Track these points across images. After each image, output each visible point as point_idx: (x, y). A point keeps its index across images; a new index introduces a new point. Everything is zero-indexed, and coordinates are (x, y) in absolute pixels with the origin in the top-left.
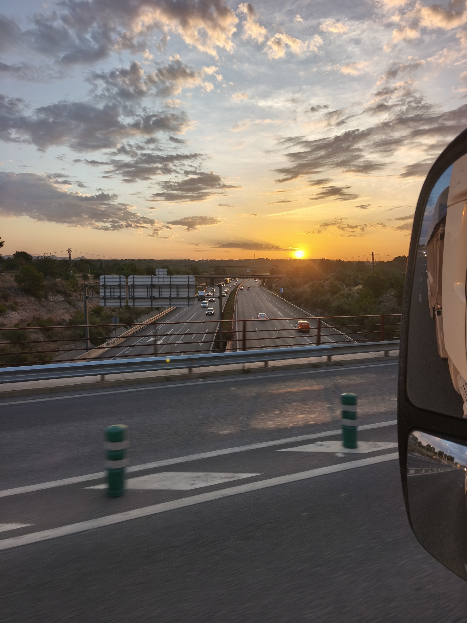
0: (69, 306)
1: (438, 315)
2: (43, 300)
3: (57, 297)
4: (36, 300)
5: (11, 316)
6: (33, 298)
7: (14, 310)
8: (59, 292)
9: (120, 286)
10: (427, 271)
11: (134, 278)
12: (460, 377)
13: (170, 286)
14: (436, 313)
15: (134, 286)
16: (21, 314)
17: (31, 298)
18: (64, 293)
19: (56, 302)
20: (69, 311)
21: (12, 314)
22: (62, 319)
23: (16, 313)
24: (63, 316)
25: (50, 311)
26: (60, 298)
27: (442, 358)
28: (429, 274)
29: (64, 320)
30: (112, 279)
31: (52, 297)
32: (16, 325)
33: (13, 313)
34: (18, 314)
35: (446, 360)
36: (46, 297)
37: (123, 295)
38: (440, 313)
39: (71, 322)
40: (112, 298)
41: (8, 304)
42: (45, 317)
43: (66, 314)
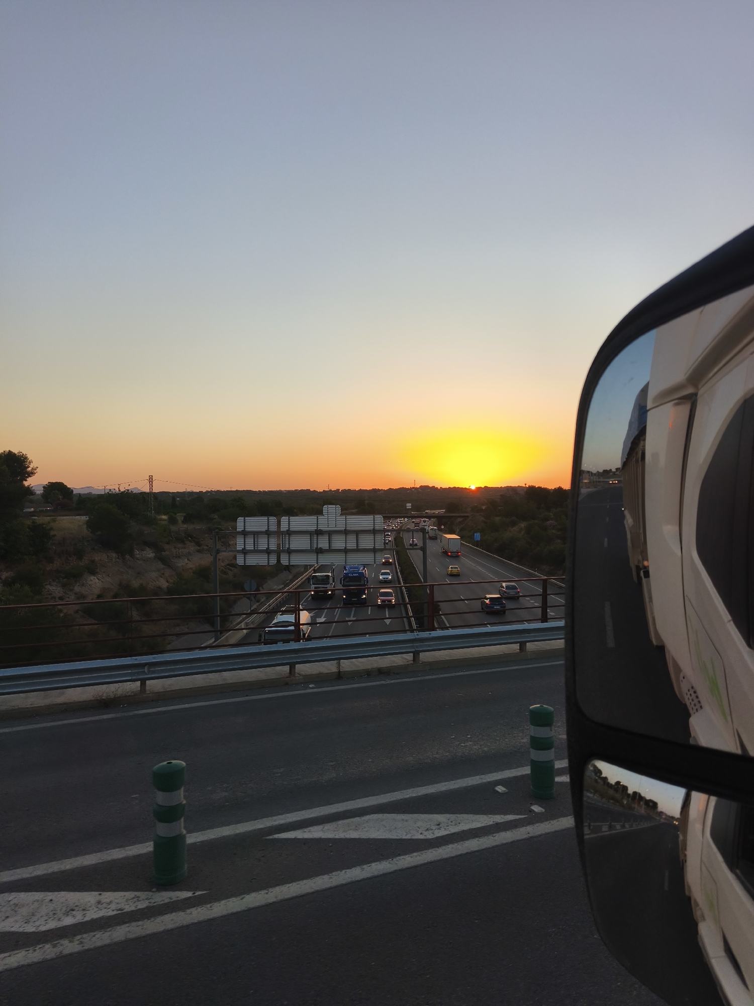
0: (162, 566)
1: (645, 577)
2: (127, 557)
3: (145, 552)
4: (118, 558)
5: (90, 583)
6: (114, 555)
7: (93, 572)
8: (147, 544)
9: (268, 533)
10: (623, 509)
11: (289, 520)
12: (684, 678)
13: (346, 532)
14: (642, 574)
15: (289, 533)
16: (102, 580)
17: (112, 554)
18: (155, 546)
19: (144, 560)
20: (163, 574)
21: (91, 580)
22: (157, 587)
23: (95, 578)
24: (157, 582)
25: (139, 573)
26: (150, 554)
27: (657, 646)
28: (627, 513)
29: (160, 588)
30: (256, 523)
31: (138, 552)
32: (99, 597)
33: (92, 578)
34: (98, 579)
35: (661, 649)
36: (131, 553)
37: (273, 547)
38: (647, 574)
39: (170, 591)
40: (256, 551)
41: (83, 565)
42: (135, 584)
43: (161, 578)
